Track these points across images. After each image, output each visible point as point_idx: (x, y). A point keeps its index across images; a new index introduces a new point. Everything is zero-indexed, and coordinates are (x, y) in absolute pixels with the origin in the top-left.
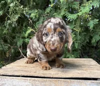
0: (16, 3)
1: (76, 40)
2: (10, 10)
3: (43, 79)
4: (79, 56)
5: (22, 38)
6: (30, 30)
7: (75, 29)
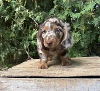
0: (21, 8)
1: (82, 39)
2: (16, 15)
3: (48, 79)
4: (86, 55)
5: (29, 40)
6: (35, 32)
7: (79, 28)
